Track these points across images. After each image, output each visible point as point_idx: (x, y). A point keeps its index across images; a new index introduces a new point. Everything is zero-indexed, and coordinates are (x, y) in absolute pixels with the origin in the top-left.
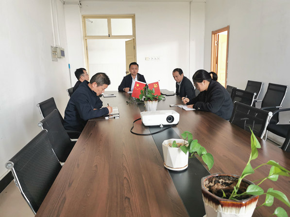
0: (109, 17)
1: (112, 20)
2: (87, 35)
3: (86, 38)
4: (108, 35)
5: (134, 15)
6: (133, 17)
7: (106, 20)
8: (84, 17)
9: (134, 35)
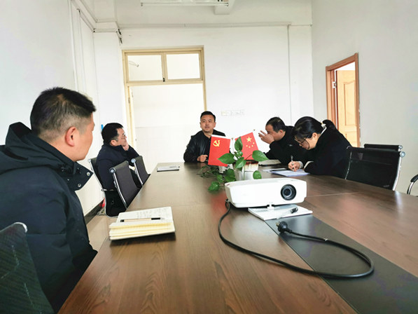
1: (169, 57)
2: (130, 80)
3: (128, 85)
4: (162, 79)
5: (203, 48)
6: (200, 51)
8: (126, 53)
9: (203, 78)
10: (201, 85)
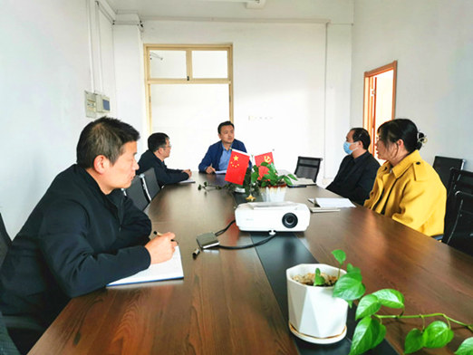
0: (188, 48)
1: (194, 53)
2: (151, 77)
4: (186, 78)
7: (183, 53)
8: (147, 48)
9: (230, 79)
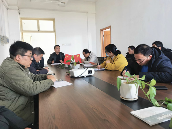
0: (38, 20)
1: (40, 21)
2: (23, 30)
3: (22, 32)
4: (37, 30)
5: (54, 19)
6: (54, 20)
7: (36, 21)
8: (21, 19)
9: (54, 31)
10: (54, 34)
